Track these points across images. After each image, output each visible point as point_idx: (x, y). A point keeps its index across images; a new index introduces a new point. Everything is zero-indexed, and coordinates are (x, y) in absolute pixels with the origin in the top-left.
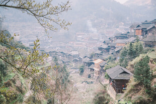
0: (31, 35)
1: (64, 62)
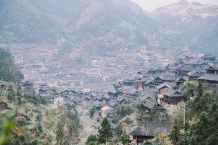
0: (36, 59)
1: (75, 102)
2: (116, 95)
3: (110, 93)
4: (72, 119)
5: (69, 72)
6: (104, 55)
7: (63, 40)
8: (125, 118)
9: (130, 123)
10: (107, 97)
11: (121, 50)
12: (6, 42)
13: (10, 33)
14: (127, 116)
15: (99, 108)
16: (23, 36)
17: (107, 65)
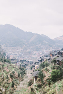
0: (16, 52)
1: (26, 65)
2: (41, 61)
3: (39, 60)
4: (21, 70)
5: (26, 56)
6: (38, 51)
7: (25, 46)
8: (45, 68)
9: (48, 70)
10: (38, 62)
11: (44, 49)
12: (6, 47)
13: (8, 44)
14: (46, 67)
15: (34, 66)
16: (12, 45)
17: (39, 54)
